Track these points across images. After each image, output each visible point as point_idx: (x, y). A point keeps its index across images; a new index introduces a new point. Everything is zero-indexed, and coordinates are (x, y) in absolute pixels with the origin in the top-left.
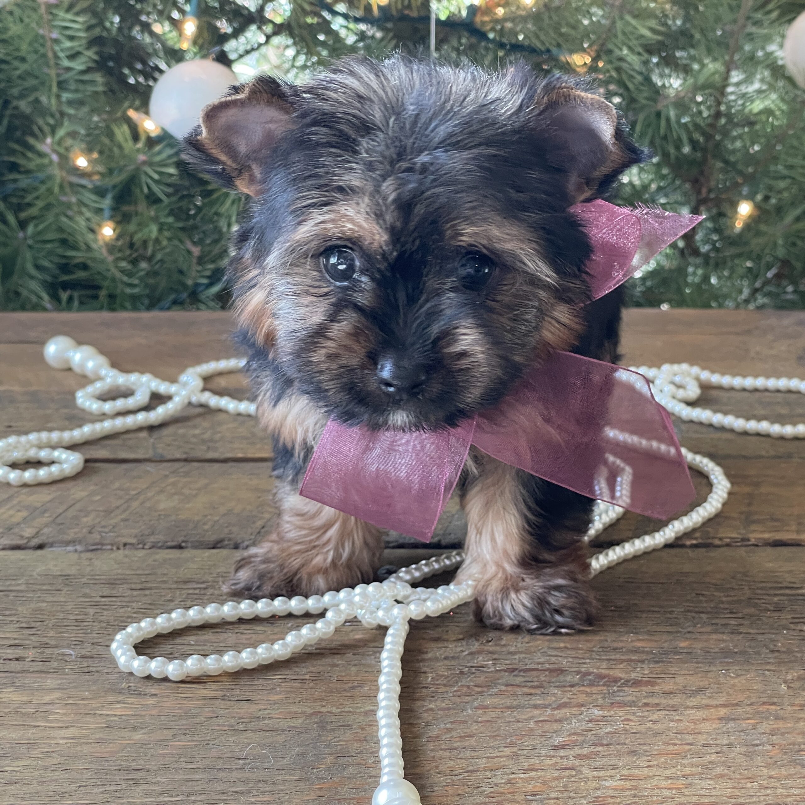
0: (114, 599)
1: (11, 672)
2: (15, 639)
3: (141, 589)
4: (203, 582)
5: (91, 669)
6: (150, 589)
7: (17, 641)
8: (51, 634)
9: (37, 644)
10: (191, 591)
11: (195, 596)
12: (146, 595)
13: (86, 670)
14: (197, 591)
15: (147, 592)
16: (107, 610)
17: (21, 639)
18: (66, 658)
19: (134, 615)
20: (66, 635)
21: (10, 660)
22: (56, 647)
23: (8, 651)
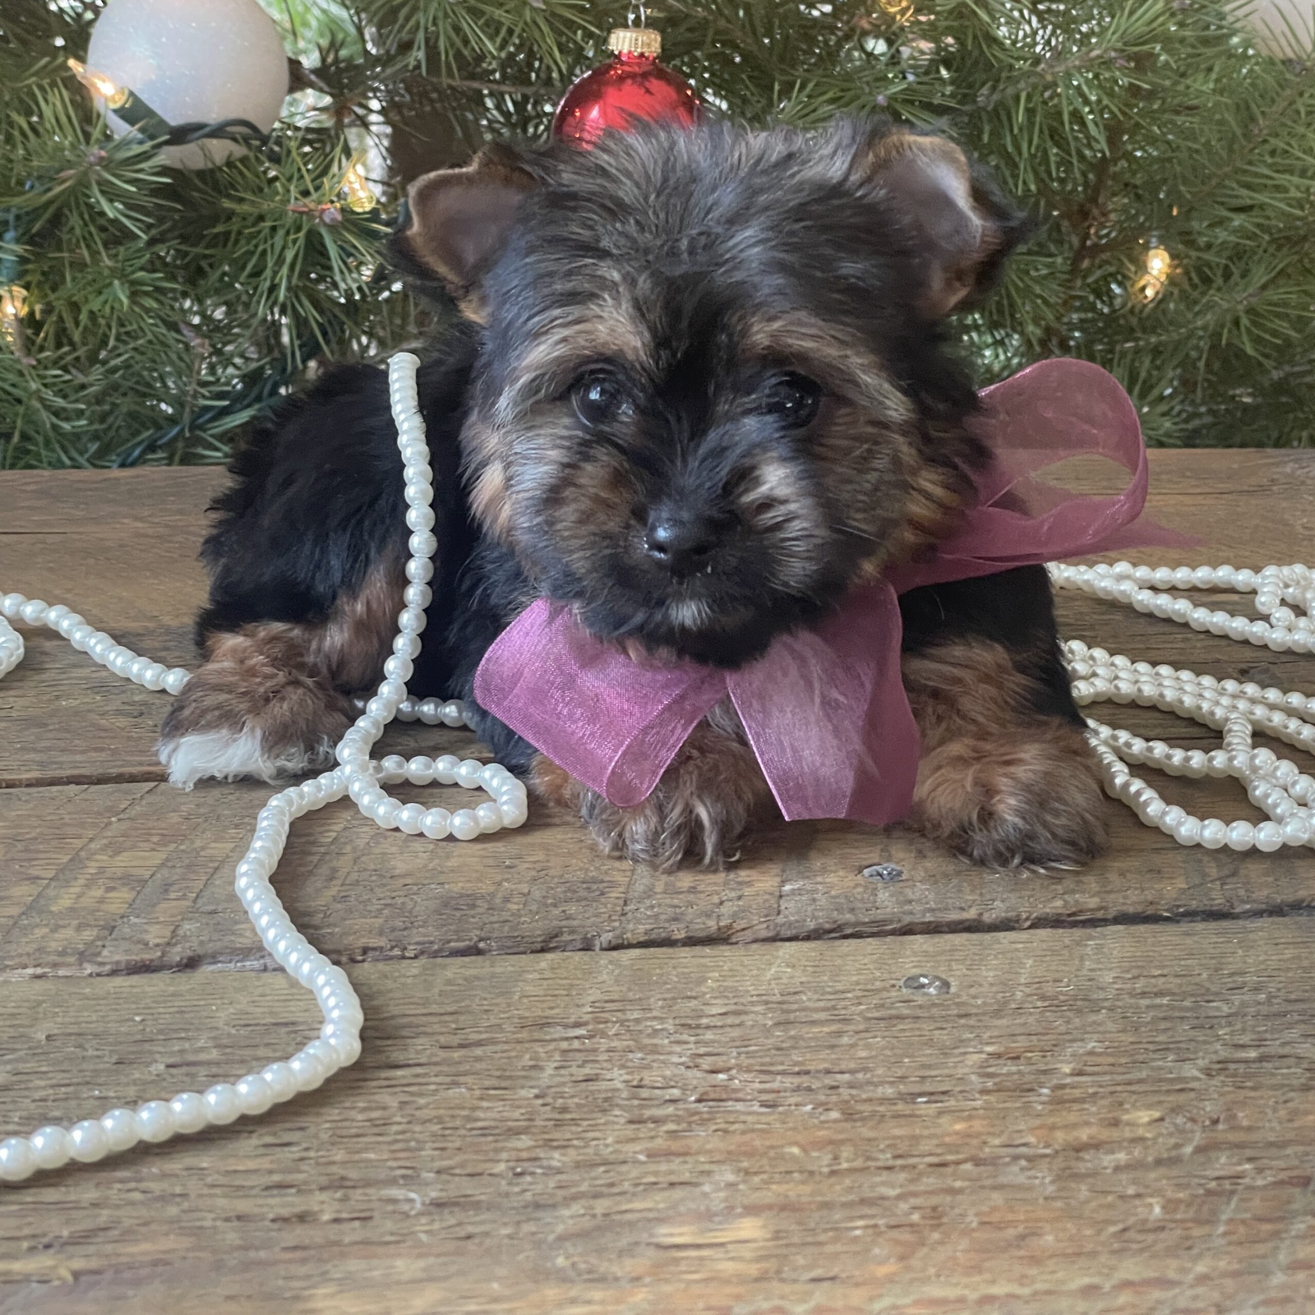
0: (419, 1070)
1: (304, 1248)
2: (271, 1172)
3: (462, 1046)
4: (577, 1025)
5: (470, 1229)
6: (479, 1043)
7: (276, 1178)
8: (339, 1155)
9: (324, 1180)
10: (564, 1045)
11: (580, 1057)
12: (478, 1059)
13: (462, 1234)
14: (576, 1044)
15: (478, 1052)
16: (421, 1095)
17: (282, 1171)
18: (406, 1207)
19: (485, 1104)
20: (372, 1156)
21: (285, 1220)
22: (368, 1184)
23: (271, 1201)
